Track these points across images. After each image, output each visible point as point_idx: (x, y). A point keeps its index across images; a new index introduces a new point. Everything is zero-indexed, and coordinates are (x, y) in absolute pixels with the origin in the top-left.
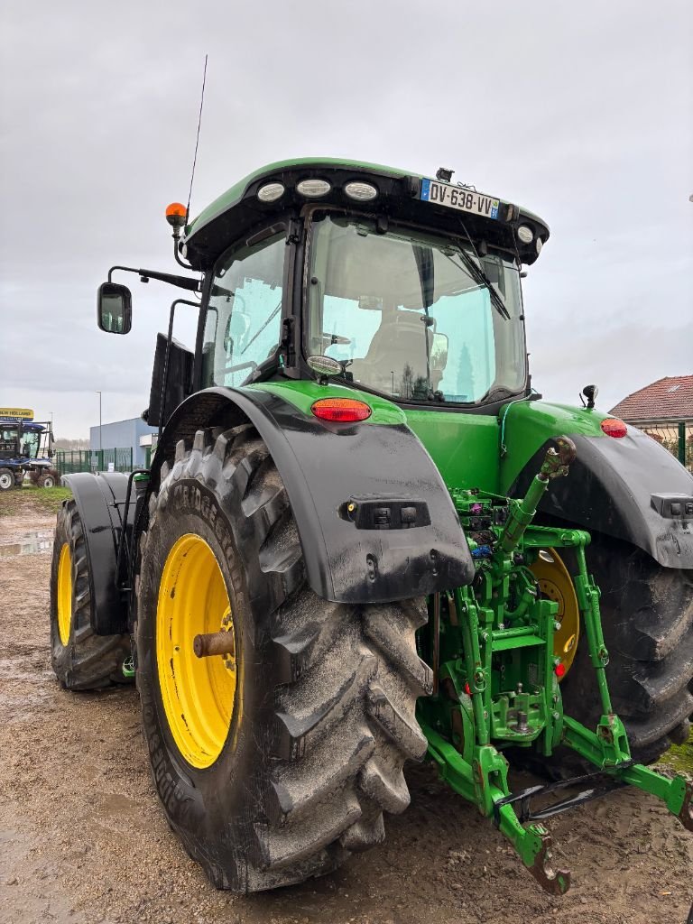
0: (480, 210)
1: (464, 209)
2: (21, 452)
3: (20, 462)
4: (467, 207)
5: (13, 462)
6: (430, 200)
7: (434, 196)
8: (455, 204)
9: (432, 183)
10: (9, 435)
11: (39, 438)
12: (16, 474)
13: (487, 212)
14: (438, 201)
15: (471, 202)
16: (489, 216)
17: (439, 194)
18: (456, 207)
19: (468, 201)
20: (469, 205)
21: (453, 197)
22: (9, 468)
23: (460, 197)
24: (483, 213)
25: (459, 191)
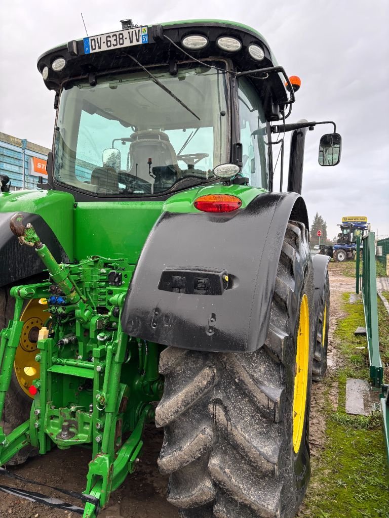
0: (131, 42)
1: (119, 46)
2: (351, 241)
3: (350, 246)
4: (120, 44)
5: (346, 246)
6: (91, 52)
7: (94, 47)
8: (110, 46)
9: (90, 39)
10: (347, 231)
11: (363, 233)
12: (348, 253)
13: (138, 41)
14: (97, 50)
15: (122, 39)
16: (140, 42)
17: (97, 44)
18: (112, 48)
19: (120, 39)
20: (121, 42)
21: (107, 41)
22: (344, 250)
23: (112, 39)
24: (135, 43)
25: (111, 35)
